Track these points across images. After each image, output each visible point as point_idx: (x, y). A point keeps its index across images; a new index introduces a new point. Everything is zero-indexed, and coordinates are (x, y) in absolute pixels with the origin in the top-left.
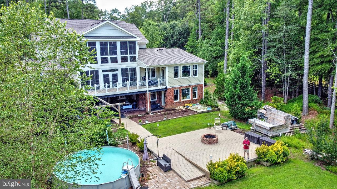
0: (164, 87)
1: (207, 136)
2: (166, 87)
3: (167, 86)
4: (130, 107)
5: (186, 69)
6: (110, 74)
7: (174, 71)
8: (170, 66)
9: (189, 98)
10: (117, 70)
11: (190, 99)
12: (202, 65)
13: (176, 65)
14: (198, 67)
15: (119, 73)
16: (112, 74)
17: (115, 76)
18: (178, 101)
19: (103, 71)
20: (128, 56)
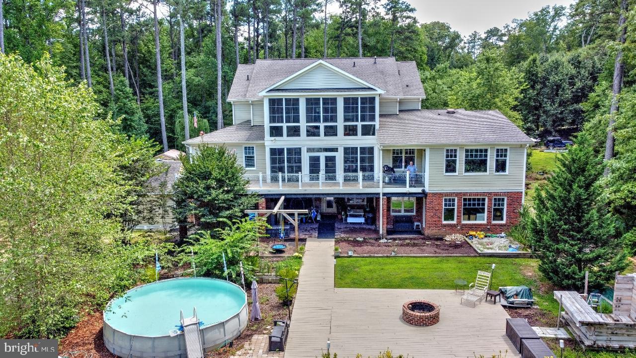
0: (418, 190)
1: (416, 306)
2: (423, 191)
3: (427, 189)
4: (362, 220)
5: (476, 156)
6: (322, 156)
7: (445, 158)
8: (435, 148)
9: (482, 219)
10: (335, 150)
11: (485, 222)
12: (521, 149)
13: (450, 145)
14: (508, 153)
15: (340, 157)
16: (326, 157)
17: (331, 161)
18: (455, 222)
19: (309, 150)
20: (359, 124)
